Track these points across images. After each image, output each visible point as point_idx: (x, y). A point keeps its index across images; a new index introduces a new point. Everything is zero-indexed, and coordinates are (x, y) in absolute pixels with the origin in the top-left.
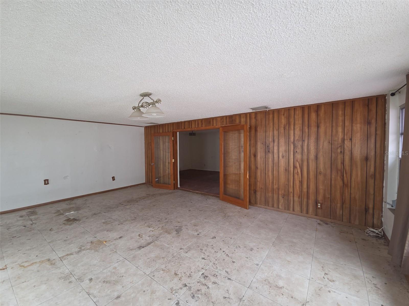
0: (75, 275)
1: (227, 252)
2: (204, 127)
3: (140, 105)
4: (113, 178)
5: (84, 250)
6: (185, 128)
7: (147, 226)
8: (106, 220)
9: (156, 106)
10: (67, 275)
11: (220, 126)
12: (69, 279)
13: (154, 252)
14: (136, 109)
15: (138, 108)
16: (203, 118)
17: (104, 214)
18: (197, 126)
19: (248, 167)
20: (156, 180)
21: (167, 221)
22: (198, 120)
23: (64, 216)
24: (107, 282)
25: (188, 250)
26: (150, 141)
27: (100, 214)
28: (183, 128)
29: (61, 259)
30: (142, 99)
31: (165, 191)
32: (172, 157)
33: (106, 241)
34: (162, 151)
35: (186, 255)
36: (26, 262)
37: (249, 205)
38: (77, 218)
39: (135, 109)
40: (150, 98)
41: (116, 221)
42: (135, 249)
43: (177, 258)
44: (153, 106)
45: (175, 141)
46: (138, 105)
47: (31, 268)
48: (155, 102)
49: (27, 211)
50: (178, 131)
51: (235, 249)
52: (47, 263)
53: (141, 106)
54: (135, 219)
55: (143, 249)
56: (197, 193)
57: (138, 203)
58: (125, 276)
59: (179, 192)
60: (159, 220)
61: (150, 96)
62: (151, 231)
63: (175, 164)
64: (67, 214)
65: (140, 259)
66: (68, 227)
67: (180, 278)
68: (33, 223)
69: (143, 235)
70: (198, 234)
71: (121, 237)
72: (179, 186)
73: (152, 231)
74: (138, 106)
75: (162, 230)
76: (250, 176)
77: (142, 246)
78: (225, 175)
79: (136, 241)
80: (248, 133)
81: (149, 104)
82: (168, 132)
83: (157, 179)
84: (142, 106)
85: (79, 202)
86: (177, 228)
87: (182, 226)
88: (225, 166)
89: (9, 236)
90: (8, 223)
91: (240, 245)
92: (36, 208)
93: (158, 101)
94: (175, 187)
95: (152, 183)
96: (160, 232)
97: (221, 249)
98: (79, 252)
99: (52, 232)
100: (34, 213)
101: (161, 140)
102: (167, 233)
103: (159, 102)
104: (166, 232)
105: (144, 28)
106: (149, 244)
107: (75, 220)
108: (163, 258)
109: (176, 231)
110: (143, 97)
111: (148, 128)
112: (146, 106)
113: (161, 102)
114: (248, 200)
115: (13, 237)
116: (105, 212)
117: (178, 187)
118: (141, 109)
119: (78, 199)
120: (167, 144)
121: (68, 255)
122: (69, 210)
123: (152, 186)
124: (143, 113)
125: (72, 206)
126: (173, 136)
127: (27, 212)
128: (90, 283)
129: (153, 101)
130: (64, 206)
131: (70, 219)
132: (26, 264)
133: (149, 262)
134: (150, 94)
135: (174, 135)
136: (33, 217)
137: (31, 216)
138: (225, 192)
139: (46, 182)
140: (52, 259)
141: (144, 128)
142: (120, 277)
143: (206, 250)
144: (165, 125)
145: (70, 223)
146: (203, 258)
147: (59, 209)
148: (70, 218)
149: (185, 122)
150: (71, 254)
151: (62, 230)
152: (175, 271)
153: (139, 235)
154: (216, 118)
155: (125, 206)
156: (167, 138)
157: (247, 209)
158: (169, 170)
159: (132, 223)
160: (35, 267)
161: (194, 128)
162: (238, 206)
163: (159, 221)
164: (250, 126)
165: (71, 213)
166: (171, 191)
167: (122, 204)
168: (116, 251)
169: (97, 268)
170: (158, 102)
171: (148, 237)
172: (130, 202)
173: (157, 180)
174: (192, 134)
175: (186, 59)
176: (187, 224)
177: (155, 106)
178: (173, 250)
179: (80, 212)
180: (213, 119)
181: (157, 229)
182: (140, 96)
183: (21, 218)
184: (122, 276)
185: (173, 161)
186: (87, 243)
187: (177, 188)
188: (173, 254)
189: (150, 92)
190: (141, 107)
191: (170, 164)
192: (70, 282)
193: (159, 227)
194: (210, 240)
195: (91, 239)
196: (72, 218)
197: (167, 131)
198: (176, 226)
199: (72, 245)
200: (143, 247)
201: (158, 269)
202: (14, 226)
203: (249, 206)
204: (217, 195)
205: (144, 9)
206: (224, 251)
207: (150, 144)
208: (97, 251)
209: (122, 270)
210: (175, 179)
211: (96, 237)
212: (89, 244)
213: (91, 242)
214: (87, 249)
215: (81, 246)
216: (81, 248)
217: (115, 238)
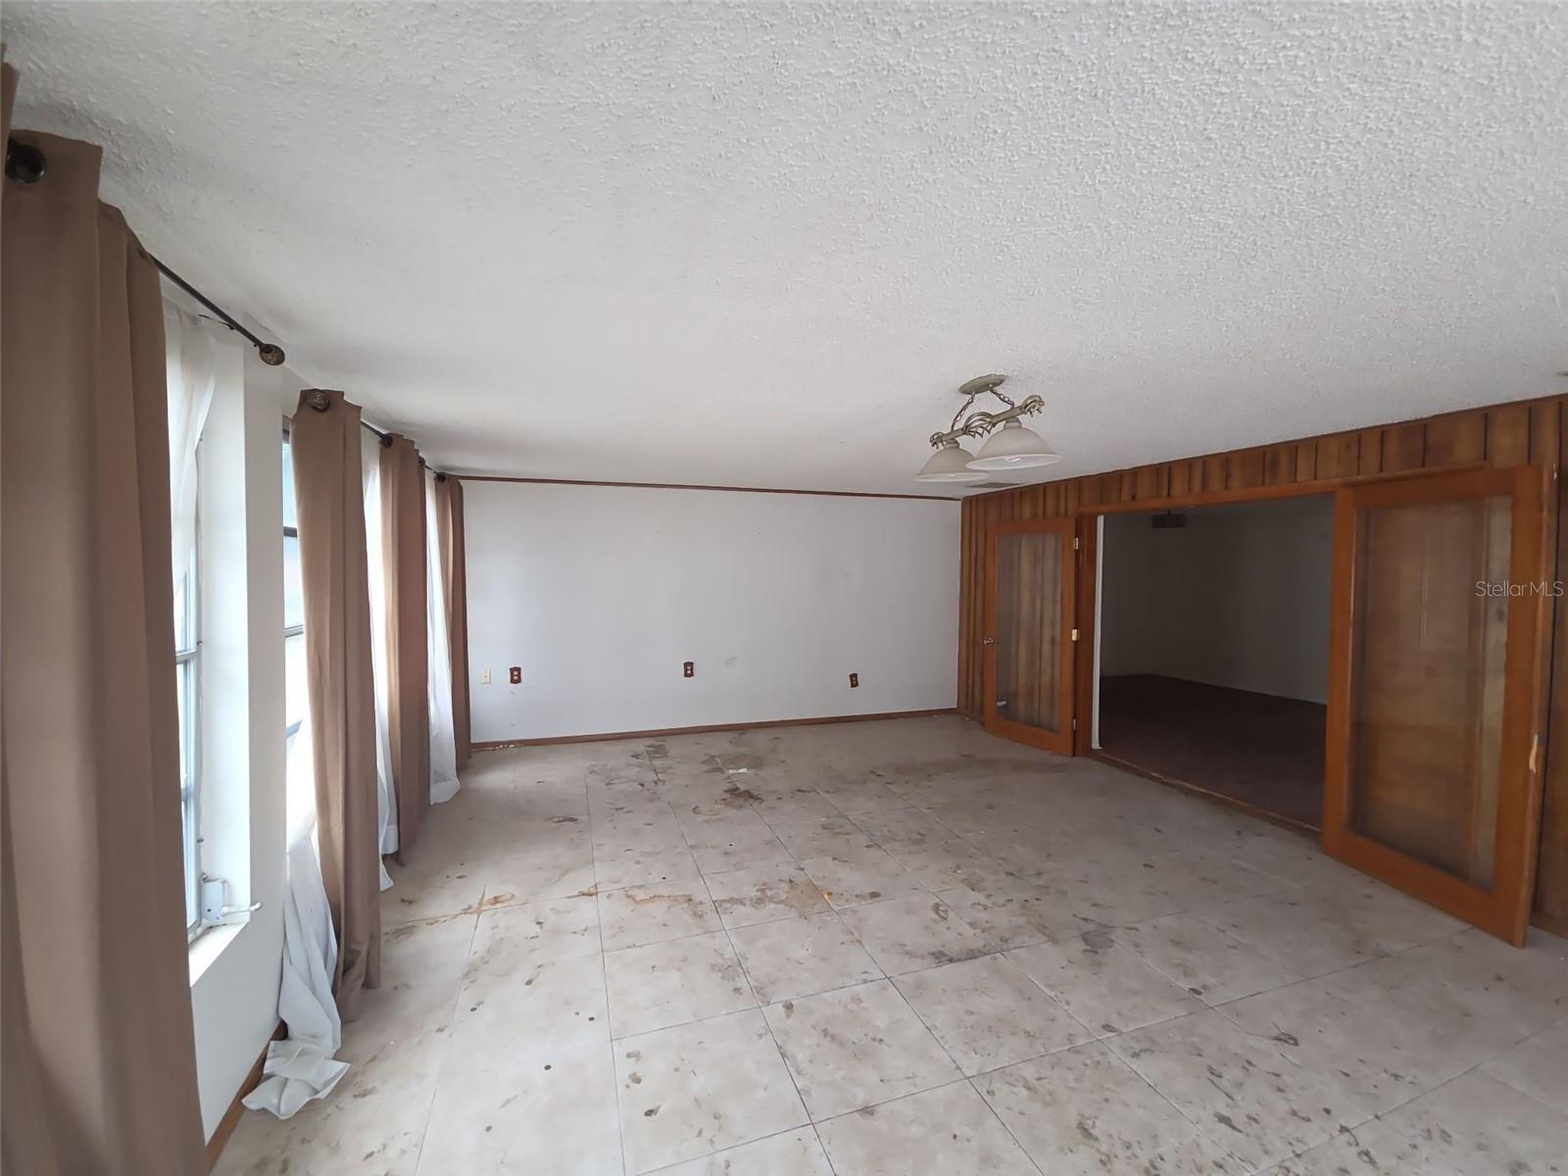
0: (749, 973)
1: (1366, 1138)
2: (1237, 490)
3: (960, 425)
4: (854, 680)
5: (771, 899)
6: (1134, 498)
7: (964, 881)
8: (831, 820)
9: (1021, 427)
10: (729, 963)
11: (1337, 481)
12: (734, 979)
13: (992, 998)
14: (942, 442)
15: (950, 437)
16: (1231, 449)
17: (827, 796)
18: (1197, 487)
19: (1536, 705)
20: (999, 704)
21: (1042, 882)
22: (1205, 461)
23: (722, 776)
24: (833, 1038)
25: (1144, 1047)
26: (981, 551)
27: (813, 794)
28: (1126, 495)
29: (717, 905)
30: (968, 403)
31: (1033, 755)
32: (1071, 620)
33: (830, 894)
34: (1026, 595)
35: (1134, 1065)
36: (640, 887)
37: (1531, 924)
38: (756, 793)
39: (940, 444)
40: (999, 395)
41: (861, 831)
42: (922, 957)
43: (1089, 1062)
44: (1011, 425)
45: (1086, 552)
46: (953, 427)
47: (649, 907)
48: (1018, 411)
49: (647, 744)
50: (1100, 514)
51: (1419, 1141)
52: (685, 906)
53: (962, 429)
54: (920, 840)
55: (948, 967)
56: (1189, 793)
57: (930, 781)
58: (890, 1046)
59: (1099, 773)
60: (1011, 869)
61: (997, 389)
62: (979, 904)
63: (1082, 649)
64: (731, 771)
65: (940, 1002)
66: (730, 812)
67: (1104, 1158)
68: (659, 780)
69: (951, 914)
70: (1193, 990)
71: (874, 895)
72: (1096, 745)
73: (981, 908)
74: (950, 431)
75: (1023, 914)
76: (1546, 761)
77: (945, 955)
78: (1362, 730)
79: (926, 927)
80: (1549, 512)
81: (995, 421)
82: (1057, 514)
83: (1004, 703)
84: (967, 430)
85: (761, 739)
86: (1090, 927)
87: (1110, 925)
88: (1365, 684)
89: (609, 803)
90: (608, 767)
91: (1447, 1130)
92: (665, 738)
93: (1033, 405)
94: (1078, 745)
95: (982, 712)
96: (1013, 919)
97: (1328, 1111)
98: (759, 902)
99: (700, 818)
100: (659, 752)
101: (1023, 550)
102: (1045, 934)
103: (1034, 407)
104: (1042, 928)
105: (1006, 144)
106: (972, 955)
107: (749, 795)
108: (1027, 1033)
109: (1085, 937)
110: (970, 394)
111: (974, 503)
112: (980, 430)
113: (1042, 408)
114: (1525, 892)
115: (617, 809)
116: (827, 792)
117: (1091, 749)
118: (962, 440)
119: (759, 730)
120: (1049, 564)
121: (731, 900)
122: (736, 761)
123: (983, 724)
124: (968, 457)
125: (741, 750)
126: (1078, 534)
127: (649, 746)
128: (788, 1016)
129: (1009, 407)
130: (722, 745)
131: (738, 789)
132: (640, 895)
133: (972, 1027)
134: (1000, 381)
135: (1083, 527)
136: (658, 763)
137: (655, 758)
138: (1360, 819)
139: (689, 669)
140: (697, 898)
141: (960, 503)
142: (874, 1040)
143: (1239, 1085)
144: (1044, 487)
145: (739, 801)
146: (1224, 1120)
147: (713, 752)
148: (739, 786)
149: (1135, 472)
150: (741, 902)
151: (720, 820)
152: (1083, 1117)
153: (936, 908)
154: (1315, 444)
155: (889, 786)
156: (1050, 542)
157: (1511, 941)
158: (1055, 670)
159: (910, 852)
160: (658, 909)
161: (1181, 496)
162: (1452, 913)
163: (1012, 874)
164: (1559, 474)
165: (741, 771)
166: (1058, 760)
167: (878, 773)
168: (859, 938)
169: (806, 974)
170: (1029, 410)
171: (967, 927)
172: (906, 771)
173: (1004, 706)
174: (1168, 520)
175: (1181, 208)
176: (1137, 926)
177: (1016, 424)
178: (1072, 1017)
179: (764, 773)
180: (1293, 447)
181: (1004, 905)
182: (960, 394)
183: (635, 760)
184: (881, 1040)
185: (1074, 638)
186: (780, 880)
187: (1089, 752)
188: (1070, 1038)
189: (1000, 372)
190: (961, 432)
191: (1058, 649)
192: (737, 990)
193: (1011, 901)
194: (1266, 1045)
195: (789, 871)
196: (742, 787)
197: (1050, 512)
198: (1086, 920)
199: (741, 873)
200: (951, 961)
201: (1007, 1070)
202: (620, 778)
203: (1531, 929)
204: (1304, 823)
205: (1014, 77)
206: (1344, 1129)
207: (980, 563)
208: (806, 918)
209: (881, 1019)
210: (1081, 711)
211: (802, 869)
212: (785, 886)
213: (791, 881)
214: (780, 902)
215: (764, 884)
216: (763, 890)
217: (858, 892)
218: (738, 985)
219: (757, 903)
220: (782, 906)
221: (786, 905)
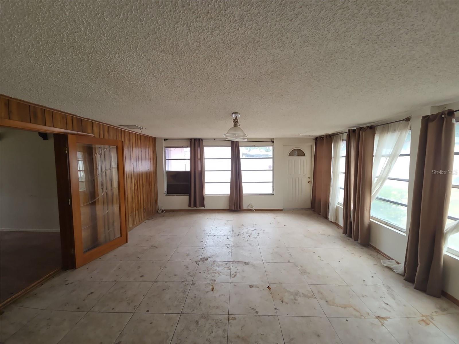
0: (299, 270)
5: (292, 294)
29: (314, 296)
52: (328, 299)
121: (308, 297)
140: (324, 302)
154: (51, 112)
157: (127, 242)
180: (43, 110)
186: (287, 303)
211: (276, 309)
212: (286, 300)
213: (282, 302)
214: (288, 292)
215: (295, 303)
216: (295, 300)
217: (257, 289)
218: (301, 268)
219: (297, 293)
220: (288, 289)
221: (286, 289)
